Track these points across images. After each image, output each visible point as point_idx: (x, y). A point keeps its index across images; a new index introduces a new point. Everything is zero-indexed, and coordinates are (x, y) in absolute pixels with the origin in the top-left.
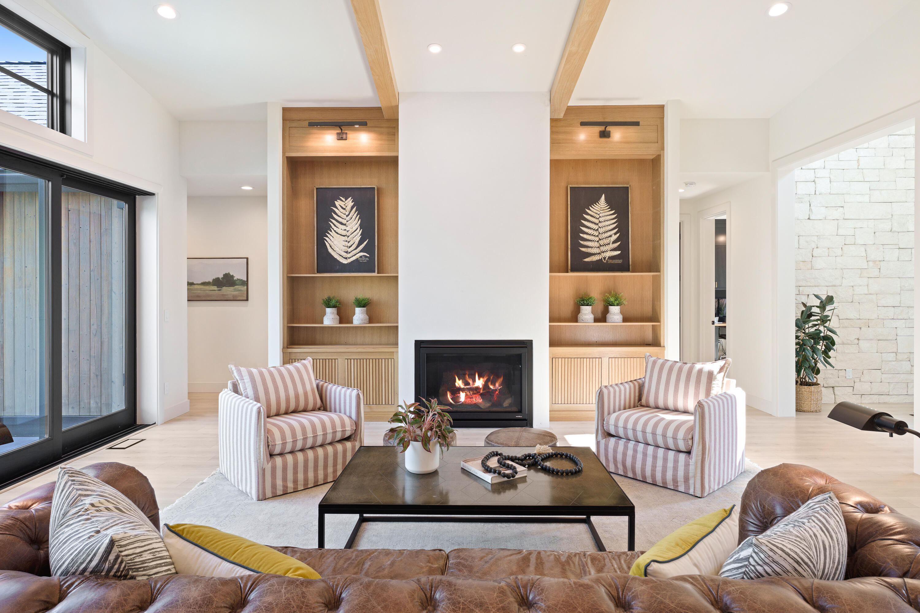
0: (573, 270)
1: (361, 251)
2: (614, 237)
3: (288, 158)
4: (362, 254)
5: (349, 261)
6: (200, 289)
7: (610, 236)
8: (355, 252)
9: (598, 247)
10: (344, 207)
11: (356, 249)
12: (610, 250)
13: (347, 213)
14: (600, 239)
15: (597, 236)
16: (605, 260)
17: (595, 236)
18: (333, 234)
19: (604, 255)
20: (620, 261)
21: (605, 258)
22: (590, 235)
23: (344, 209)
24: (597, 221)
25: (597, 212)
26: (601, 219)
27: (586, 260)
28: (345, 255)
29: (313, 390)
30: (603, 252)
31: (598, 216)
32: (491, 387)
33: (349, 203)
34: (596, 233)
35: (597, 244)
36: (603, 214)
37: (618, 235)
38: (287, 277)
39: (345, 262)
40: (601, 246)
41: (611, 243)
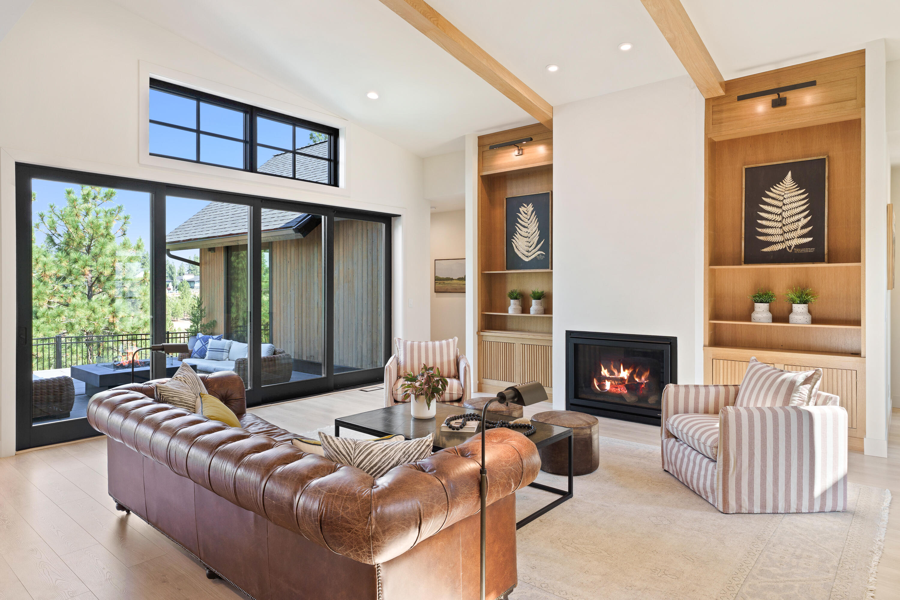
0: (748, 261)
1: (538, 250)
2: (804, 222)
3: (481, 176)
4: (539, 252)
5: (530, 259)
7: (799, 220)
8: (534, 251)
9: (782, 234)
10: (526, 212)
11: (535, 248)
12: (798, 238)
13: (528, 218)
14: (784, 225)
15: (780, 221)
16: (790, 250)
17: (777, 221)
18: (518, 236)
19: (788, 243)
20: (812, 250)
21: (790, 247)
22: (771, 220)
23: (526, 214)
24: (780, 204)
25: (780, 193)
26: (785, 202)
27: (765, 250)
28: (526, 253)
30: (788, 240)
31: (782, 198)
32: (637, 380)
33: (530, 208)
34: (779, 218)
35: (780, 231)
36: (789, 195)
37: (809, 218)
38: (482, 273)
39: (527, 260)
40: (785, 232)
41: (799, 228)
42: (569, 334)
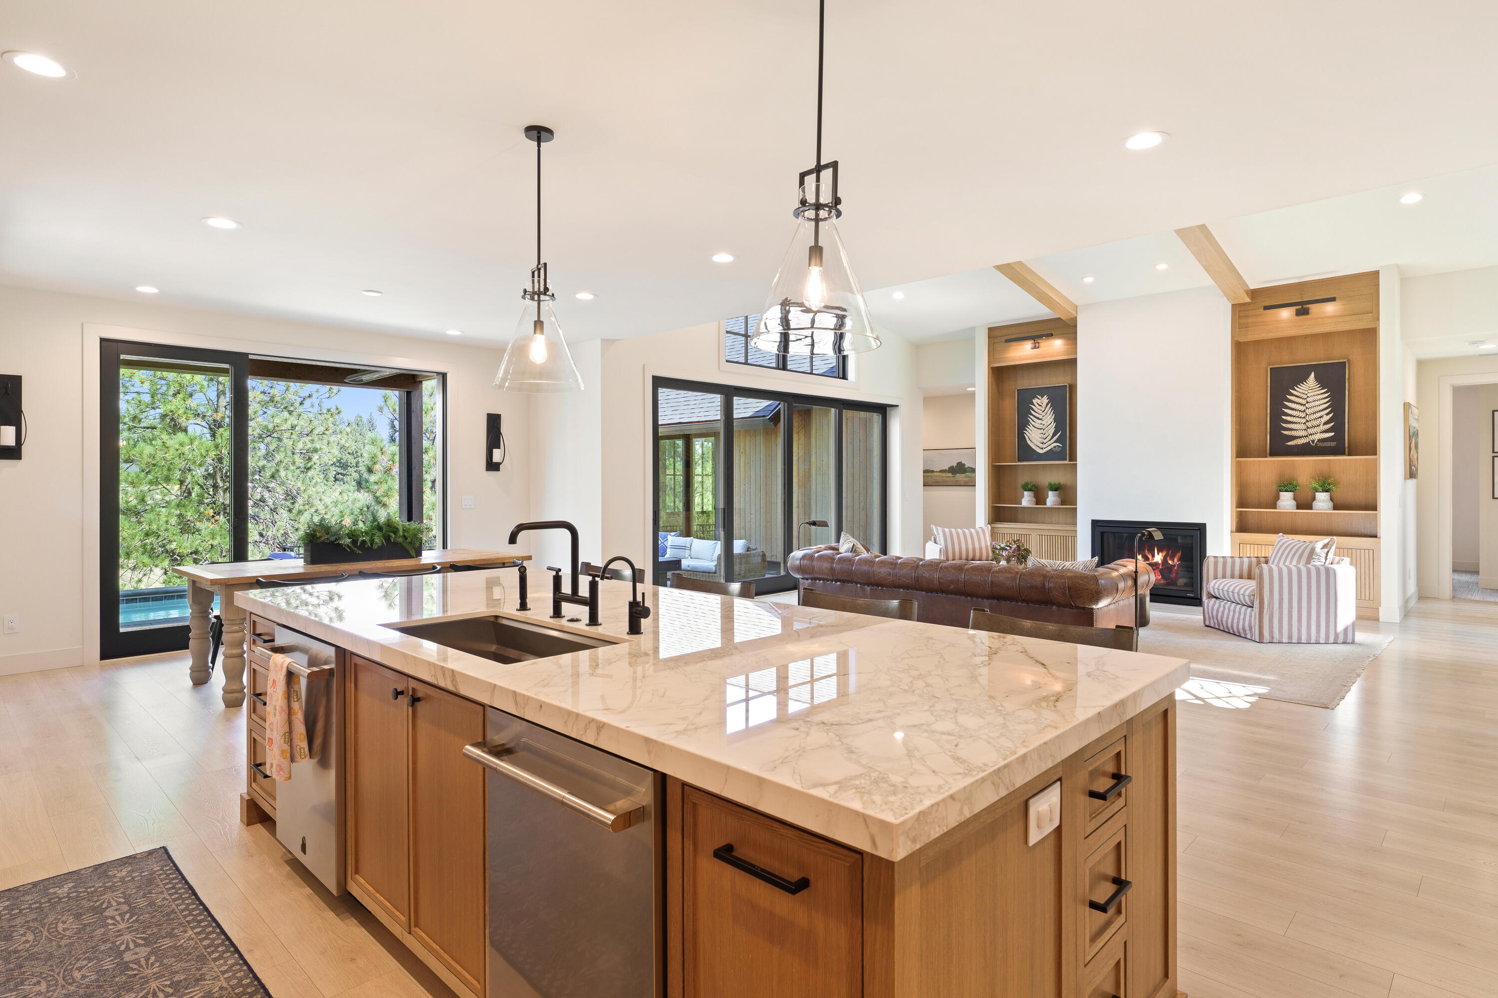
0: (1272, 454)
1: (1055, 442)
2: (1326, 418)
3: (992, 368)
4: (1055, 444)
5: (1045, 450)
6: (939, 476)
7: (1321, 417)
8: (1049, 443)
9: (1306, 429)
10: (1040, 404)
11: (1050, 440)
12: (1321, 432)
13: (1043, 409)
14: (1307, 421)
15: (1304, 418)
16: (1313, 443)
17: (1300, 417)
18: (1031, 427)
19: (1311, 438)
20: (1333, 444)
21: (1313, 441)
22: (1295, 416)
23: (1041, 406)
24: (1304, 402)
25: (1304, 392)
26: (1308, 400)
27: (1290, 443)
28: (1041, 445)
29: (987, 547)
30: (1311, 435)
31: (1305, 397)
32: (1171, 563)
33: (1045, 400)
34: (1303, 415)
35: (1304, 427)
36: (1312, 394)
37: (1331, 415)
38: (992, 465)
39: (1041, 451)
40: (1308, 428)
41: (1322, 424)
42: (1095, 524)
